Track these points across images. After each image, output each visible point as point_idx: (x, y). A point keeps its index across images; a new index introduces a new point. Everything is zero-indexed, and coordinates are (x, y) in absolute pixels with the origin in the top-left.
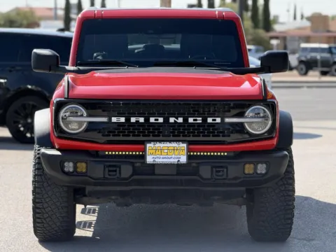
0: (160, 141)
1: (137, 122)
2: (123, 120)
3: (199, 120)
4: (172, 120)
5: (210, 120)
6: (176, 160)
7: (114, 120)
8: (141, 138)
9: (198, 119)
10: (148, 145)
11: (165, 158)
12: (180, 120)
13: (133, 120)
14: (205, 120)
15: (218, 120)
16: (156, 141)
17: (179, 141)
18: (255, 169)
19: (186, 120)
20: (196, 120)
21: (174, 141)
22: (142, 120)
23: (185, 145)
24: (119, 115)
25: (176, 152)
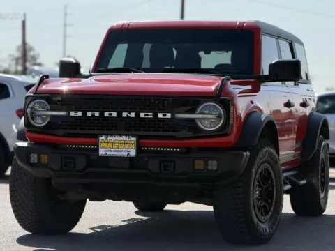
0: (112, 135)
1: (93, 116)
2: (80, 114)
3: (151, 115)
4: (125, 115)
5: (160, 115)
6: (126, 154)
7: (72, 114)
8: (96, 132)
9: (149, 114)
10: (101, 138)
11: (116, 151)
12: (133, 115)
13: (89, 114)
14: (155, 115)
15: (169, 115)
16: (108, 135)
17: (129, 135)
18: (206, 165)
19: (138, 115)
20: (148, 115)
21: (124, 135)
22: (97, 114)
23: (134, 139)
24: (77, 109)
25: (127, 146)
